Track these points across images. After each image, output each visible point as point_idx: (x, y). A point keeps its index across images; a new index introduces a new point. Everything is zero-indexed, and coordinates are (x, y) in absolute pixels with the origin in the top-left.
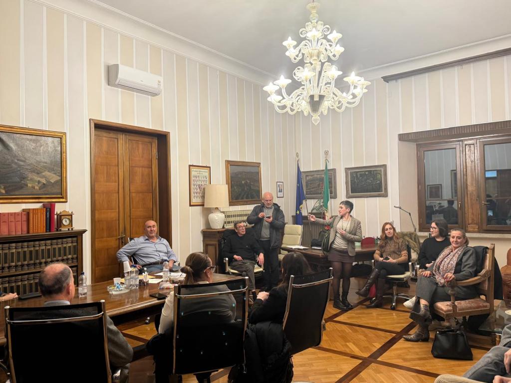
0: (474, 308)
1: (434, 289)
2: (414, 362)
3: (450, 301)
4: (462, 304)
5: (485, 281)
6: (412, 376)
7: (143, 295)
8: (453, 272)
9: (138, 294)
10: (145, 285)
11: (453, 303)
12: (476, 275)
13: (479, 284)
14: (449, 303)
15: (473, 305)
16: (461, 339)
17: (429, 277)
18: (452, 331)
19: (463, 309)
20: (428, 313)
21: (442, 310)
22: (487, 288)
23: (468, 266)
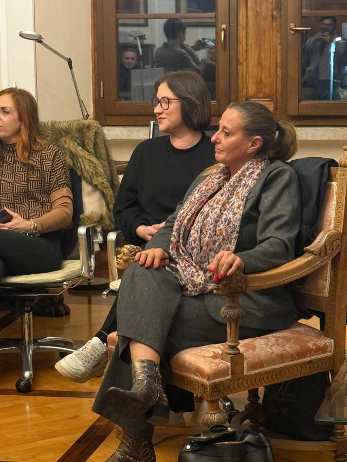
0: (292, 358)
8: (233, 246)
11: (234, 347)
12: (299, 253)
13: (303, 281)
14: (218, 348)
17: (158, 269)
19: (260, 364)
20: (159, 387)
23: (277, 223)
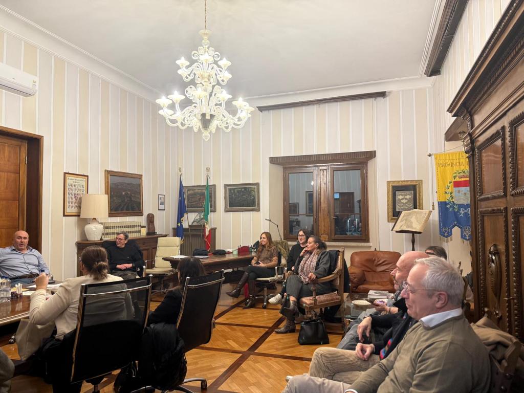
0: (330, 301)
1: (300, 286)
2: (285, 350)
3: (312, 296)
4: (321, 298)
5: (337, 278)
6: (284, 362)
7: (15, 308)
8: (314, 271)
9: (10, 308)
10: (18, 298)
11: (315, 297)
14: (311, 298)
15: (329, 298)
16: (321, 327)
18: (314, 321)
19: (322, 302)
20: (296, 307)
21: (306, 303)
22: (338, 284)
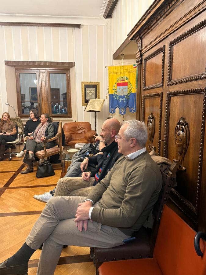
1: (35, 145)
2: (29, 183)
3: (43, 150)
4: (49, 151)
5: (58, 138)
6: (30, 190)
8: (44, 135)
11: (45, 151)
12: (54, 136)
13: (55, 140)
14: (43, 151)
15: (54, 150)
16: (50, 167)
17: (32, 139)
18: (46, 164)
19: (49, 153)
20: (34, 157)
21: (40, 155)
22: (59, 142)
23: (51, 132)
